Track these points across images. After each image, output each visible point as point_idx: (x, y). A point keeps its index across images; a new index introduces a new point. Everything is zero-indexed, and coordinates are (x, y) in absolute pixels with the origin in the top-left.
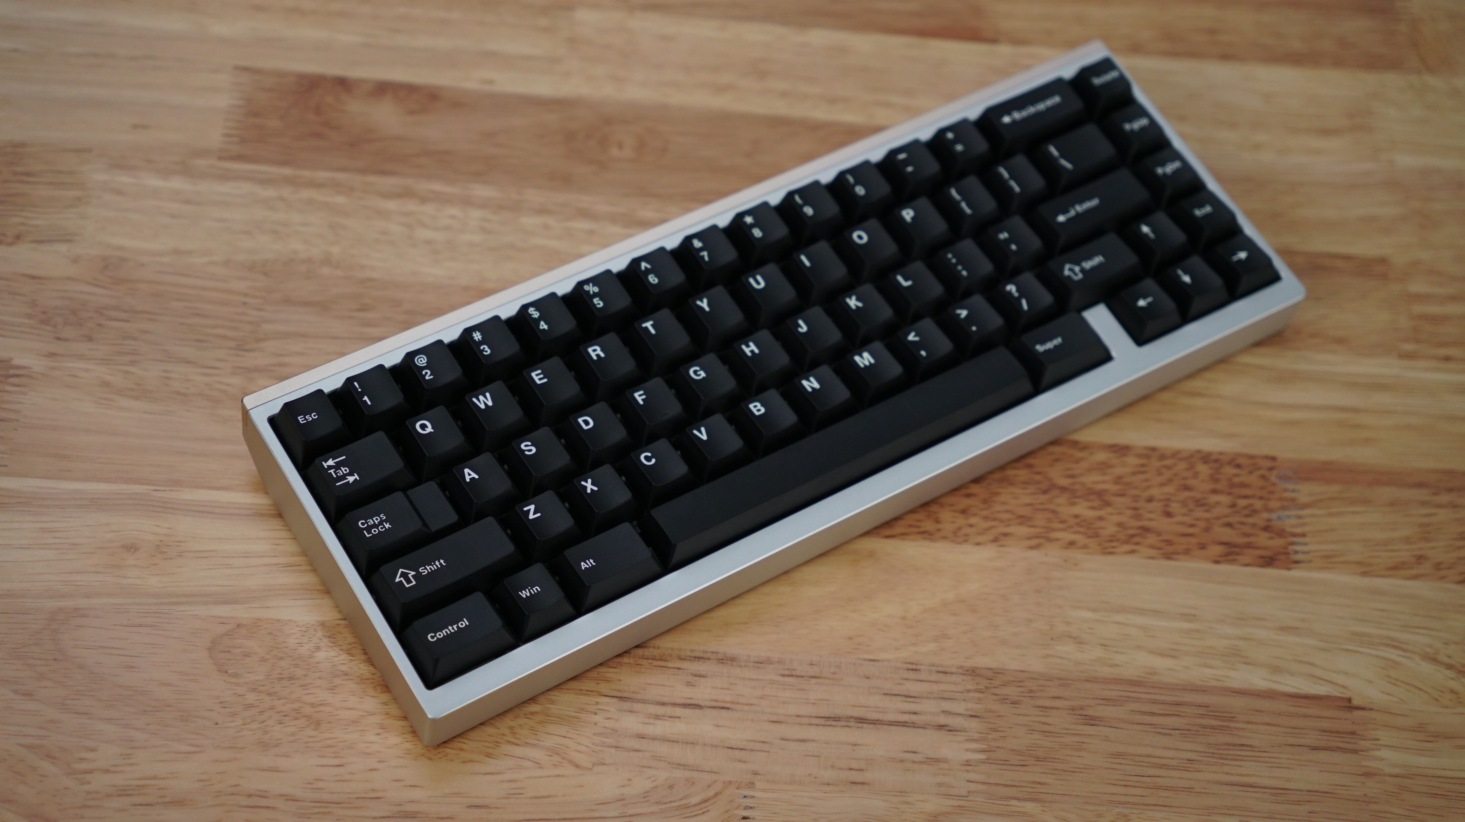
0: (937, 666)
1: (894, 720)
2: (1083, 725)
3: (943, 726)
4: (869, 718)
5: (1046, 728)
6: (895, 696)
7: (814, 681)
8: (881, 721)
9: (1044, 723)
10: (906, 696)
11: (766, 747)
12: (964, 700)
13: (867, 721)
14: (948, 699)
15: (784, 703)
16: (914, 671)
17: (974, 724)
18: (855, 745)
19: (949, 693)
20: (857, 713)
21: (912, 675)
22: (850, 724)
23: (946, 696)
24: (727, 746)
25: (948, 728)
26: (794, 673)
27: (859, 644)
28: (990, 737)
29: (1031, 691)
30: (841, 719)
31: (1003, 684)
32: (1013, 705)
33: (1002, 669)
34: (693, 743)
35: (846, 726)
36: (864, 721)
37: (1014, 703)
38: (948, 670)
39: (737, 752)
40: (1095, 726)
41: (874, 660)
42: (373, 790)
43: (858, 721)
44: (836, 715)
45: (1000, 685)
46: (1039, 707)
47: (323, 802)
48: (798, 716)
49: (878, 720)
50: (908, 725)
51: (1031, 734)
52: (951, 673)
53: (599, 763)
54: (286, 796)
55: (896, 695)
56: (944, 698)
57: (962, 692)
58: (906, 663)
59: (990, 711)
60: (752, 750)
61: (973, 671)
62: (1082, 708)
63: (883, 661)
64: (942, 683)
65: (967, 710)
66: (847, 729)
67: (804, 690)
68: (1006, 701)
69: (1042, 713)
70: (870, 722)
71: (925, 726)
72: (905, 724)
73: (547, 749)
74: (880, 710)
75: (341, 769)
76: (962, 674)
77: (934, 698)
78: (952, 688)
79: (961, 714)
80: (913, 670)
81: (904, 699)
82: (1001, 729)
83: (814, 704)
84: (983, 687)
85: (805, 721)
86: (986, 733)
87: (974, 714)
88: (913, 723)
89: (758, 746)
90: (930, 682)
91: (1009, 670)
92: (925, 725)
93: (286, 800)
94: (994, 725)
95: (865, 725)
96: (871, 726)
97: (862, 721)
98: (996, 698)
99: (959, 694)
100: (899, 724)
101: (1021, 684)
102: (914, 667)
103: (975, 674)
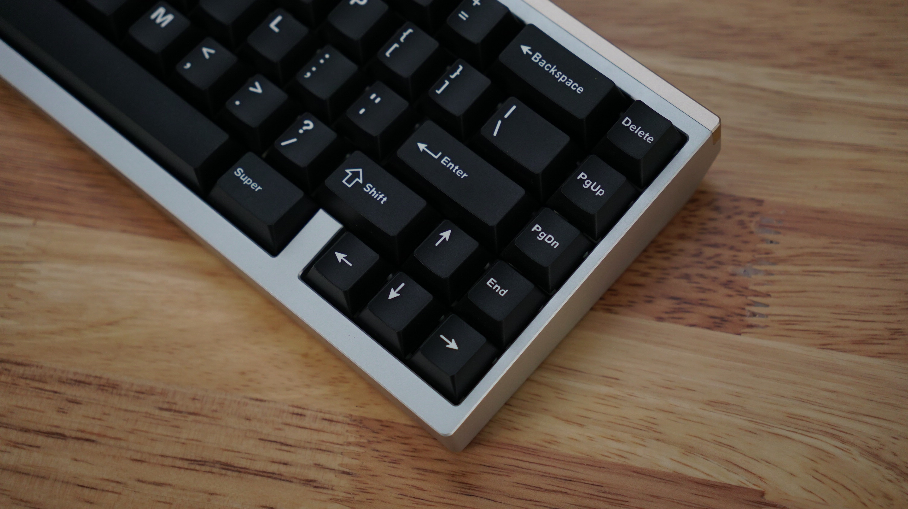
0: (324, 413)
1: (261, 470)
2: (459, 494)
3: (311, 481)
4: (236, 465)
5: (419, 494)
6: (269, 443)
7: (191, 418)
8: (247, 469)
9: (418, 488)
10: (282, 444)
11: (119, 488)
12: (342, 454)
13: (232, 468)
14: (325, 451)
15: (153, 440)
16: (299, 417)
17: (344, 483)
18: (212, 494)
19: (328, 444)
20: (224, 458)
21: (295, 420)
22: (214, 470)
23: (324, 447)
24: (78, 482)
25: (315, 484)
26: (174, 407)
27: (251, 380)
28: (357, 498)
29: (415, 450)
30: (207, 464)
31: (388, 439)
32: (391, 465)
33: (392, 422)
34: (44, 478)
35: (209, 472)
36: (230, 468)
37: (394, 462)
38: (335, 418)
39: (86, 491)
40: (472, 497)
41: (261, 400)
43: (224, 467)
44: (202, 458)
45: (384, 440)
46: (418, 469)
48: (163, 456)
49: (244, 468)
50: (274, 476)
51: (401, 499)
52: (337, 422)
55: (271, 441)
56: (320, 450)
57: (341, 445)
58: (293, 406)
59: (366, 469)
60: (103, 490)
61: (361, 422)
62: (463, 475)
63: (269, 401)
64: (324, 432)
65: (341, 465)
66: (210, 475)
67: (177, 427)
68: (385, 459)
69: (419, 477)
70: (236, 469)
71: (292, 480)
72: (271, 475)
74: (250, 457)
76: (349, 424)
77: (311, 449)
78: (333, 438)
79: (334, 470)
80: (297, 414)
81: (278, 446)
82: (370, 491)
83: (184, 443)
84: (365, 441)
85: (168, 462)
86: (353, 494)
87: (348, 470)
88: (280, 475)
89: (110, 486)
90: (311, 429)
91: (398, 424)
92: (292, 477)
94: (365, 485)
95: (229, 473)
96: (236, 474)
97: (227, 467)
98: (376, 454)
99: (338, 446)
100: (266, 474)
101: (407, 441)
102: (300, 411)
103: (361, 426)
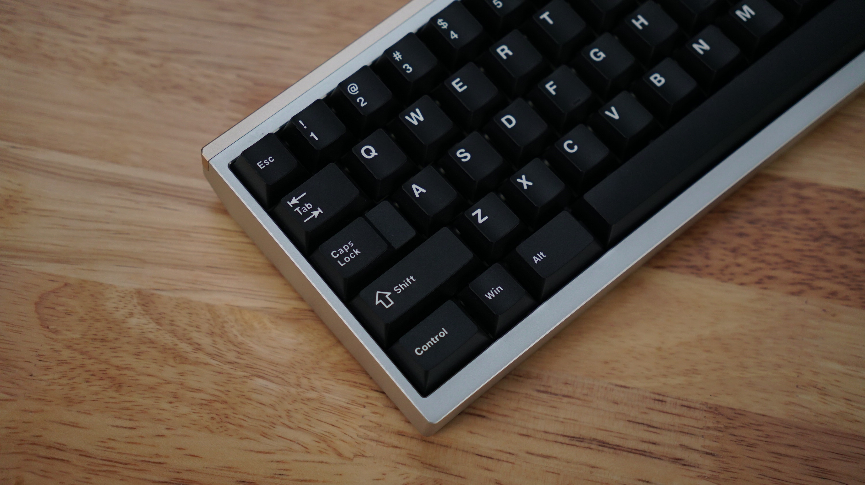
0: (683, 400)
1: (633, 448)
2: (814, 476)
3: (679, 459)
4: (610, 443)
5: (777, 475)
6: (637, 425)
7: (566, 400)
8: (621, 447)
9: (775, 470)
10: (649, 426)
11: (512, 459)
12: (703, 436)
13: (608, 446)
14: (688, 433)
15: (535, 418)
16: (660, 403)
17: (708, 462)
18: (593, 467)
19: (689, 428)
20: (600, 436)
21: (658, 406)
22: (592, 446)
23: (686, 431)
24: (477, 452)
25: (683, 462)
26: (549, 390)
27: (613, 369)
28: (722, 476)
29: (768, 436)
30: (585, 440)
31: (742, 425)
32: (749, 448)
33: (744, 411)
34: (447, 446)
35: (588, 448)
36: (606, 445)
37: (751, 446)
38: (692, 405)
39: (485, 460)
40: (826, 480)
41: (625, 387)
42: (158, 455)
43: (600, 444)
44: (581, 435)
45: (740, 426)
46: (774, 453)
47: (112, 461)
48: (546, 432)
49: (619, 446)
50: (646, 454)
51: (761, 478)
52: (695, 408)
53: (360, 454)
54: (81, 451)
55: (639, 423)
56: (683, 432)
57: (701, 429)
58: (654, 393)
59: (726, 451)
60: (499, 460)
61: (716, 409)
62: (815, 460)
63: (632, 388)
64: (684, 416)
65: (704, 446)
66: (589, 450)
67: (555, 407)
68: (742, 443)
69: (775, 460)
70: (611, 446)
71: (661, 458)
72: (643, 453)
73: (316, 435)
74: (622, 436)
75: (133, 432)
76: (705, 411)
77: (675, 431)
78: (693, 423)
79: (698, 450)
80: (659, 400)
81: (646, 428)
82: (733, 470)
83: (563, 422)
84: (722, 426)
85: (551, 437)
86: (718, 472)
87: (710, 452)
88: (651, 453)
89: (504, 457)
90: (673, 414)
91: (750, 412)
92: (662, 456)
93: (80, 455)
94: (727, 465)
95: (606, 449)
96: (612, 451)
97: (604, 445)
98: (734, 438)
99: (699, 430)
100: (638, 452)
101: (759, 428)
102: (660, 398)
103: (717, 412)
